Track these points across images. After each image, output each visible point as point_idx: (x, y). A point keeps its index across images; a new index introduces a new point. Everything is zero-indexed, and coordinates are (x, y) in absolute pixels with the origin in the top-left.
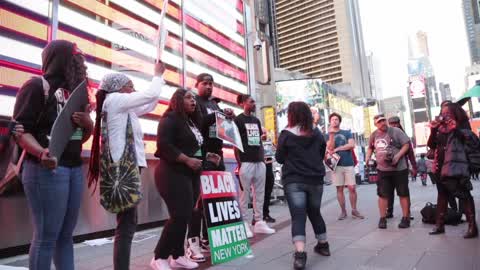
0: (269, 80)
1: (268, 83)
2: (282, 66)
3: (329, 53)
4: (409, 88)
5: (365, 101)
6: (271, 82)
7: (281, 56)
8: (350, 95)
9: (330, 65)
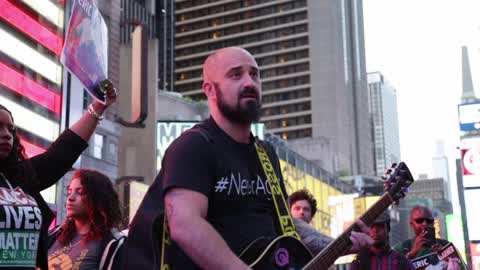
0: (143, 115)
1: (140, 124)
2: (178, 89)
3: (286, 70)
4: (459, 163)
5: (359, 183)
6: (147, 122)
7: (179, 64)
8: (328, 166)
9: (286, 96)
